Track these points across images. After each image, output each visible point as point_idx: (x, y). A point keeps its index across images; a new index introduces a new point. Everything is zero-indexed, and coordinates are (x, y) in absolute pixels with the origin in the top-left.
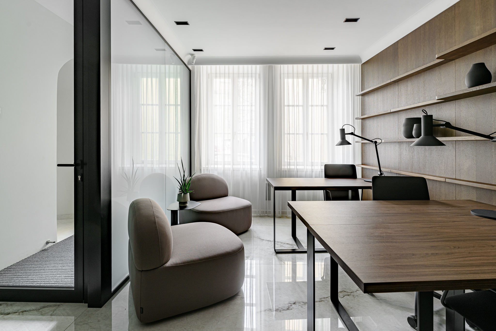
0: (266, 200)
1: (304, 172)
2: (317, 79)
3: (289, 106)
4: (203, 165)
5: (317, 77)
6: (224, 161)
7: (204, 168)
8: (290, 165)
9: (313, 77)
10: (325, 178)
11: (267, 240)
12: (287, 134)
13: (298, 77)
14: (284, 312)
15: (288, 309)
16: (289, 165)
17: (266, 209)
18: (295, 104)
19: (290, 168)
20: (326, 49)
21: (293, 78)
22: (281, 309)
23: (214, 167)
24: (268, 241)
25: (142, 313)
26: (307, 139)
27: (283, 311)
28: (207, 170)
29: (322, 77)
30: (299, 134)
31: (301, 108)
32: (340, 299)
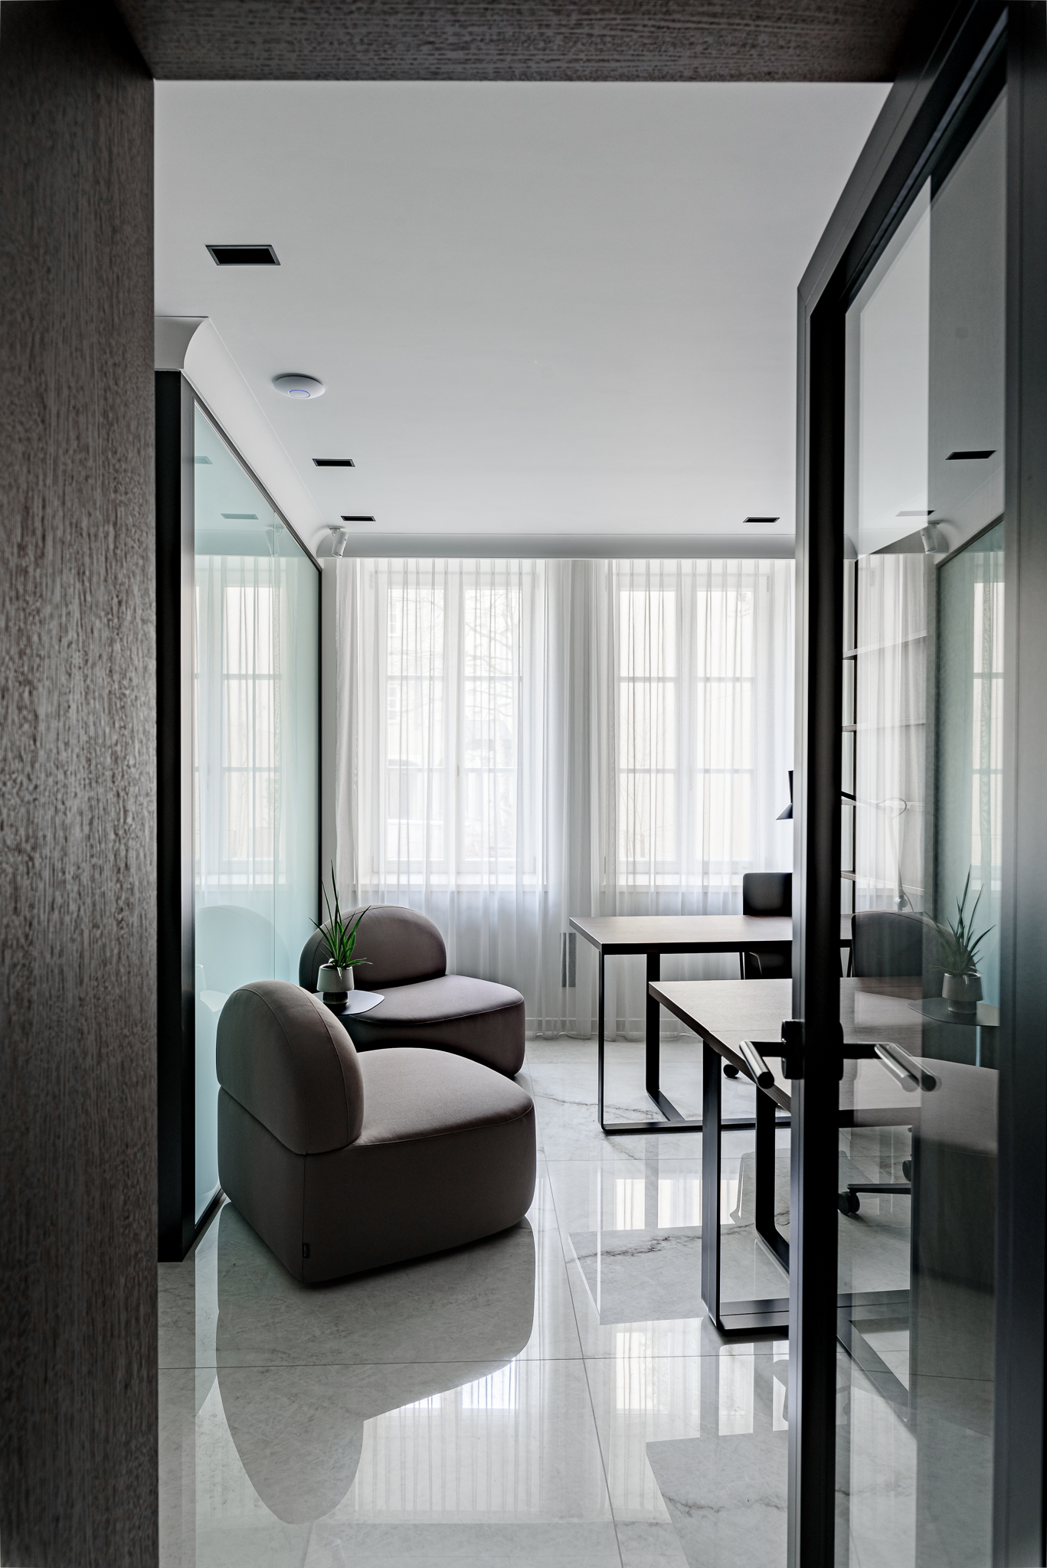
0: (564, 985)
1: (680, 897)
2: (723, 591)
3: (634, 679)
4: (364, 880)
5: (724, 587)
6: (429, 863)
7: (364, 885)
8: (634, 873)
9: (709, 587)
10: (745, 913)
11: (574, 1103)
12: (629, 771)
13: (662, 587)
14: (643, 1255)
15: (651, 1250)
16: (631, 873)
17: (564, 1015)
18: (654, 675)
19: (634, 882)
20: (750, 520)
21: (648, 587)
22: (634, 1251)
23: (398, 885)
24: (579, 1104)
25: (308, 1257)
26: (691, 787)
27: (640, 1254)
28: (376, 892)
29: (739, 586)
30: (663, 771)
31: (670, 687)
32: (778, 1228)
